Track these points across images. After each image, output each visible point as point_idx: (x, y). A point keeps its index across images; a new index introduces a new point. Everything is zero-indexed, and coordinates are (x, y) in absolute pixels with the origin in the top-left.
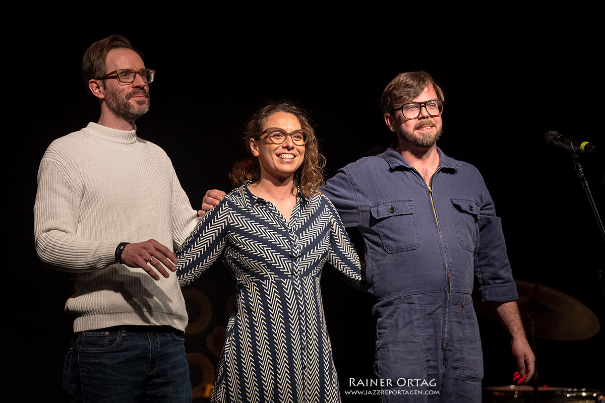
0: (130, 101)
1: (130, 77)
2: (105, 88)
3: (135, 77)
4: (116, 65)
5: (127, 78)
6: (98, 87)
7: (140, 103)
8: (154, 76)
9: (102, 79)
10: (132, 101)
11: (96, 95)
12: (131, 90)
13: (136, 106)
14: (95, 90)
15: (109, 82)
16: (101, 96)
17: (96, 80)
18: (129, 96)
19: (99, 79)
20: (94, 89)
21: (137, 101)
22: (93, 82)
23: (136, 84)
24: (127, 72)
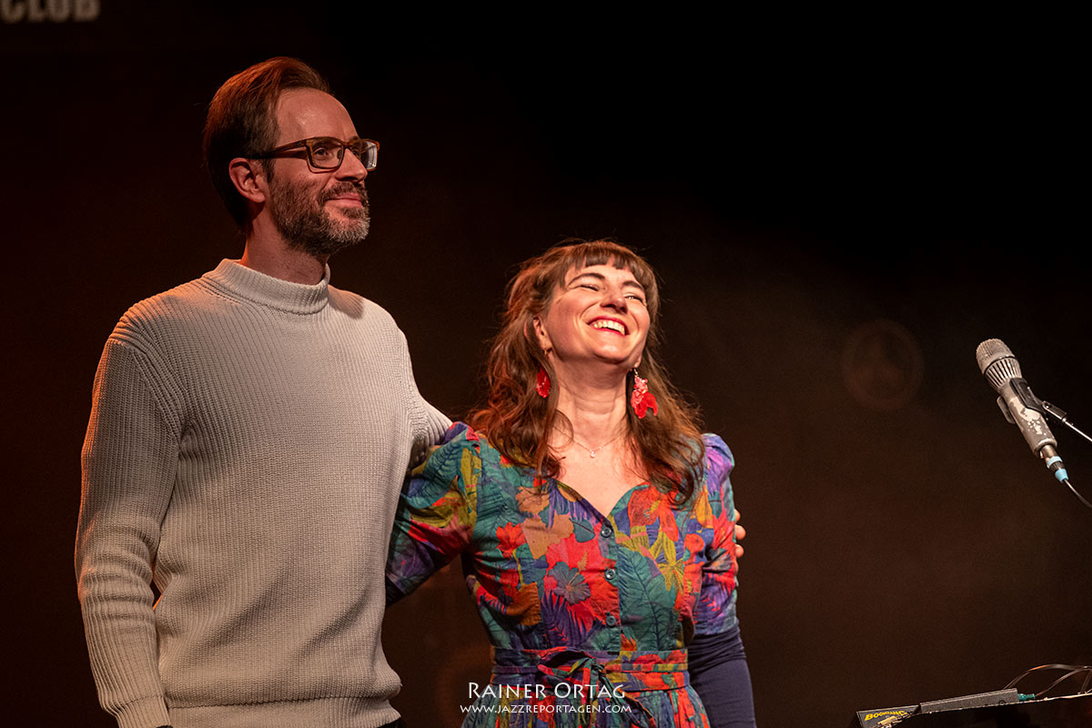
0: (327, 208)
1: (330, 154)
2: (270, 177)
3: (341, 156)
4: (299, 128)
5: (325, 159)
6: (251, 176)
7: (351, 214)
8: (378, 156)
9: (262, 158)
10: (333, 212)
11: (246, 194)
12: (332, 183)
13: (343, 220)
14: (244, 182)
15: (280, 164)
16: (259, 198)
17: (249, 158)
18: (325, 197)
19: (255, 156)
20: (241, 180)
21: (342, 210)
22: (241, 164)
23: (343, 172)
24: (326, 144)
